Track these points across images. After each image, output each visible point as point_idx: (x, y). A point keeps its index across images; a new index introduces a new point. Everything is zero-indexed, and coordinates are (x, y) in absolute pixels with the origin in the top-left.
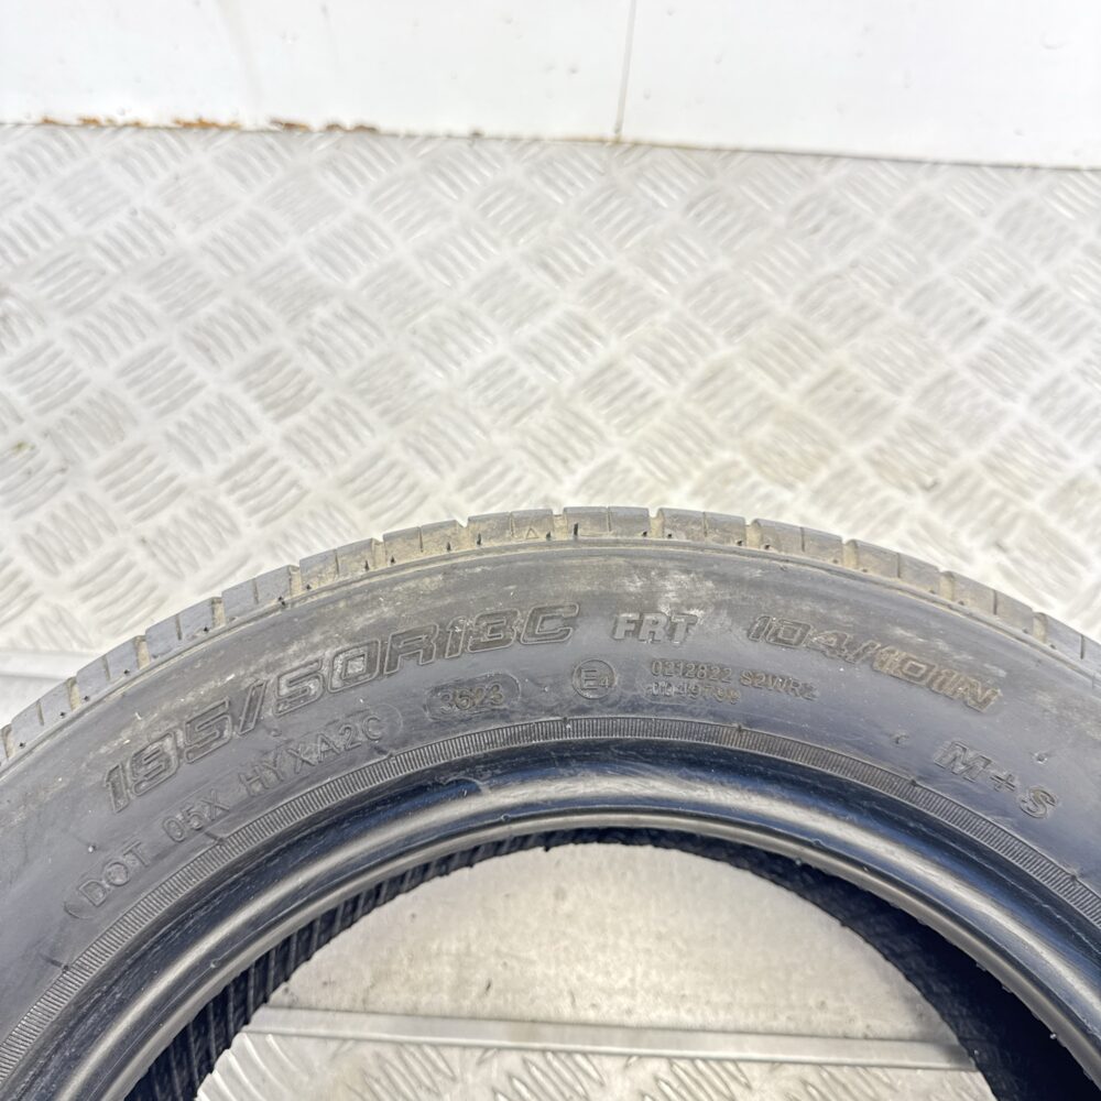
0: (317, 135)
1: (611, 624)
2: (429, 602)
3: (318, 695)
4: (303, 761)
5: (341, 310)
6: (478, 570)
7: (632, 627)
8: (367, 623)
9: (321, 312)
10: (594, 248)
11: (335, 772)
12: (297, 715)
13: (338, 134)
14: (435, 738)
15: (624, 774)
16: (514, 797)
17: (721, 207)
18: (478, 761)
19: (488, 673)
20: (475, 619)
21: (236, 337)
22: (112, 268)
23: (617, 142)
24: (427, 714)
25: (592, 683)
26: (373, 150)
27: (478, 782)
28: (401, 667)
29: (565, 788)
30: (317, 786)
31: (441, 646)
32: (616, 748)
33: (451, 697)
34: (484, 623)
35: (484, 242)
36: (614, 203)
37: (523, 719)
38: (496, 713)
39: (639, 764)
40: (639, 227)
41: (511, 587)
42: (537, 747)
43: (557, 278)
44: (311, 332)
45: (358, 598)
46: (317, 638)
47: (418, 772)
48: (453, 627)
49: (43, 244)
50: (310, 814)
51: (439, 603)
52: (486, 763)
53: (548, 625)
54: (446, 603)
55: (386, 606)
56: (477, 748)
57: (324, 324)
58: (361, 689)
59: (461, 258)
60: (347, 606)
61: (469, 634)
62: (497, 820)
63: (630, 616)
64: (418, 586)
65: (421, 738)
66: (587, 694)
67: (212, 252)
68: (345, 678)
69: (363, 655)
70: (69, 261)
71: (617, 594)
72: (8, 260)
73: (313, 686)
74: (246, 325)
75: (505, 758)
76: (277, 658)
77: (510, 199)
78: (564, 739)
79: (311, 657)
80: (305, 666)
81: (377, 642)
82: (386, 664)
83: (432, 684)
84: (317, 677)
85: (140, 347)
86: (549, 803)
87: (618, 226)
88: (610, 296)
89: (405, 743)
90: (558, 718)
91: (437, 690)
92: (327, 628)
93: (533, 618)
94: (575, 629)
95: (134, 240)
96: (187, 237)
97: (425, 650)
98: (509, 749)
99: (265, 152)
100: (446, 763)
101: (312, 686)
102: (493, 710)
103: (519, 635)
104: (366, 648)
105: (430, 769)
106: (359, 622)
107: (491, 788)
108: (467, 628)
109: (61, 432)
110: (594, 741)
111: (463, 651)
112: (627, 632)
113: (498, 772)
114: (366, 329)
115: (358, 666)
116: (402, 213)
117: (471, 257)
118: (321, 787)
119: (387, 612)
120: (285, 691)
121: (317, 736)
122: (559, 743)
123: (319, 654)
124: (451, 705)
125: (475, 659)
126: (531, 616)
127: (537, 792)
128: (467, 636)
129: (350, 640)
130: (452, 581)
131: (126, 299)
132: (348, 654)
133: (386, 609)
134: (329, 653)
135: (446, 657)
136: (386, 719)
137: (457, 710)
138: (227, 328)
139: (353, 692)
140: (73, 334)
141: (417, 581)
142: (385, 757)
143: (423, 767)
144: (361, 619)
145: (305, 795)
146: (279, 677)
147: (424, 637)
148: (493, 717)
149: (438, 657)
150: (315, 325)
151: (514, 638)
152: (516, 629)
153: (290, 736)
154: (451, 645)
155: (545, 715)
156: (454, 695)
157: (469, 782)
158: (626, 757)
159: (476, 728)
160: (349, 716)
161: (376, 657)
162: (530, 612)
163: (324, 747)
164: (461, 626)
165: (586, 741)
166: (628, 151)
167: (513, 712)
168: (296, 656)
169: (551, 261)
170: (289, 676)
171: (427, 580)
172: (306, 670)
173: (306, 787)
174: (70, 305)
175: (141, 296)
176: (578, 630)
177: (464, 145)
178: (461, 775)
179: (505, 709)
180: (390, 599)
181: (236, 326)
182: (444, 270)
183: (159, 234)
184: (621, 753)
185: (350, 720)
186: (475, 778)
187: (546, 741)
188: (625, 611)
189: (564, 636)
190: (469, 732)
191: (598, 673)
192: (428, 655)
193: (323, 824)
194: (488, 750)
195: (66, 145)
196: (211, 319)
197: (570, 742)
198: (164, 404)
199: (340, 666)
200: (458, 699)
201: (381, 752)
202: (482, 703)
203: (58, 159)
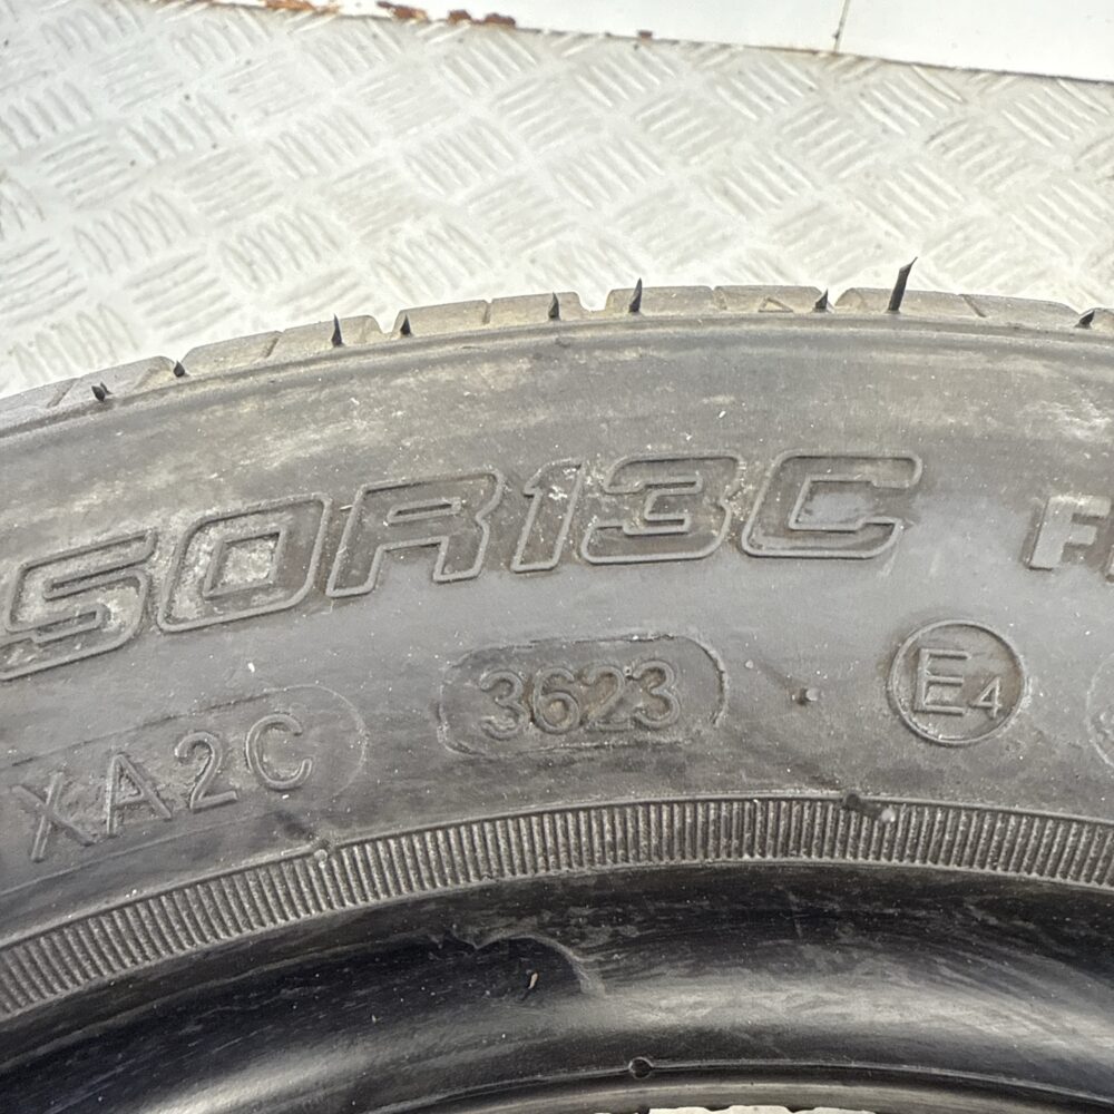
0: (435, 26)
1: (1018, 525)
2: (485, 416)
3: (127, 634)
4: (57, 828)
5: (437, 227)
6: (630, 355)
7: (1088, 535)
8: (301, 453)
9: (411, 229)
10: (798, 176)
11: (156, 873)
12: (58, 686)
13: (465, 25)
14: (461, 807)
15: (986, 982)
16: (669, 1010)
17: (979, 138)
18: (575, 893)
19: (635, 632)
20: (610, 470)
21: (291, 250)
22: (146, 160)
23: (835, 55)
24: (442, 731)
25: (949, 695)
26: (505, 47)
27: (570, 953)
28: (380, 582)
29: (813, 1005)
30: (92, 909)
31: (506, 536)
32: (979, 905)
33: (518, 687)
34: (637, 484)
35: (642, 158)
36: (827, 125)
37: (723, 785)
38: (645, 756)
39: (1035, 958)
40: (861, 155)
41: (720, 399)
42: (756, 875)
43: (741, 207)
44: (392, 251)
45: (292, 397)
46: (160, 477)
47: (402, 906)
48: (543, 484)
49: (63, 126)
50: (73, 989)
51: (510, 423)
52: (598, 902)
53: (828, 511)
54: (533, 421)
55: (363, 417)
56: (582, 853)
57: (410, 243)
58: (257, 632)
59: (609, 175)
60: (260, 411)
61: (587, 507)
62: (617, 1070)
63: (1082, 502)
64: (460, 379)
65: (417, 803)
66: (930, 729)
67: (277, 148)
68: (215, 596)
69: (275, 536)
70: (93, 147)
71: (1037, 443)
72: (14, 140)
73: (120, 608)
74: (308, 239)
75: (656, 896)
76: (36, 519)
77: (683, 112)
78: (838, 859)
79: (128, 527)
80: (105, 548)
81: (320, 504)
82: (336, 567)
83: (466, 644)
84: (134, 582)
85: (162, 256)
86: (769, 1041)
87: (831, 152)
88: (817, 234)
89: (367, 810)
90: (833, 793)
91: (479, 660)
92: (192, 457)
93: (782, 486)
94: (907, 527)
95: (180, 129)
96: (250, 131)
97: (456, 541)
98: (671, 871)
99: (366, 41)
100: (483, 890)
101: (113, 607)
102: (641, 745)
103: (737, 527)
104: (288, 517)
105: (439, 899)
106: (281, 451)
107: (606, 976)
108: (584, 491)
109: (33, 349)
110: (924, 875)
111: (566, 558)
112: (1071, 550)
113: (631, 931)
114: (468, 252)
115: (256, 566)
116: (536, 120)
117: (622, 176)
118: (108, 912)
119: (364, 431)
120: (36, 610)
121: (109, 754)
122: (820, 870)
123: (150, 522)
124: (516, 715)
125: (602, 584)
126: (776, 477)
127: (732, 1005)
128: (583, 516)
129: (247, 492)
130: (555, 374)
131: (154, 197)
132: (235, 530)
133: (360, 425)
134: (179, 522)
135: (516, 566)
136: (317, 731)
137: (532, 730)
138: (282, 240)
139: (229, 638)
140: (79, 233)
141: (460, 368)
142: (305, 848)
143: (417, 893)
144: (289, 443)
145: (58, 929)
146: (28, 570)
147: (456, 502)
148: (638, 767)
149: (490, 564)
150: (400, 244)
151: (721, 535)
152: (733, 509)
153: (26, 749)
154: (534, 535)
155: (790, 779)
156: (529, 687)
157: (550, 952)
158: (1003, 935)
159: (582, 793)
160: (210, 709)
161: (311, 545)
162: (774, 464)
163: (127, 794)
164: (568, 486)
165: (900, 874)
166: (849, 67)
167: (692, 757)
168: (89, 519)
169: (733, 186)
170: (56, 572)
171: (486, 370)
172: (107, 560)
173: (61, 907)
174: (80, 199)
175: (176, 194)
176: (917, 530)
177: (627, 48)
178: (525, 929)
179: (673, 747)
180: (379, 403)
181: (295, 238)
182: (583, 188)
183: (213, 124)
184: (993, 921)
185: (211, 720)
186: (566, 943)
187: (780, 859)
188: (1064, 490)
189: (873, 544)
190: (558, 804)
191: (970, 666)
192: (463, 555)
193: (123, 1019)
194: (609, 866)
195: (117, 18)
196: (261, 226)
197: (853, 871)
198: (179, 326)
199: (204, 560)
200: (538, 699)
201: (296, 829)
202: (607, 718)
203: (104, 33)
